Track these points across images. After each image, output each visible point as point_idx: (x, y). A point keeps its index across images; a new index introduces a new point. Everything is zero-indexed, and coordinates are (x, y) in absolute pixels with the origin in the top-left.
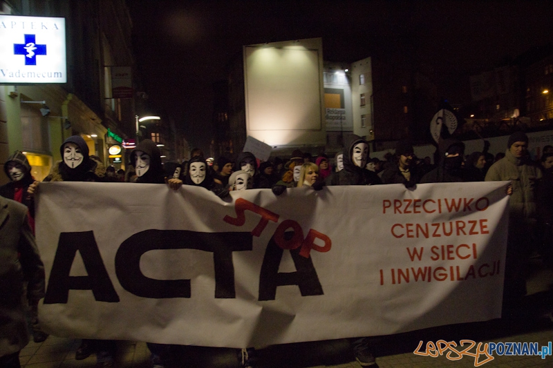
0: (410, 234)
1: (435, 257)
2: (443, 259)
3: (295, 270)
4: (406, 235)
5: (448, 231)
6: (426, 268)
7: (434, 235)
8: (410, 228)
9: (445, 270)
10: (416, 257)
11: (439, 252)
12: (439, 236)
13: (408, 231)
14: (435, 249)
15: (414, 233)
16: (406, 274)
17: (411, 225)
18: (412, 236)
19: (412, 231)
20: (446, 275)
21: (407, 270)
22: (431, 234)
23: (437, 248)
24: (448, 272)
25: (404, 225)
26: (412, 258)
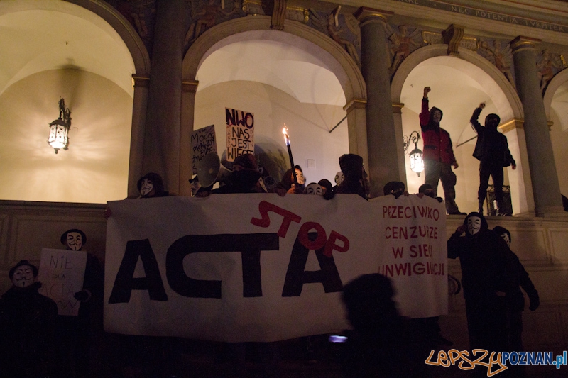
0: (395, 235)
1: (414, 254)
2: (421, 255)
3: (320, 269)
4: (392, 237)
5: (423, 233)
6: (406, 264)
7: (412, 237)
8: (395, 230)
9: (423, 265)
10: (398, 255)
11: (417, 250)
12: (416, 237)
13: (394, 233)
14: (413, 248)
15: (397, 235)
16: (391, 269)
17: (396, 228)
18: (396, 238)
19: (396, 233)
20: (424, 269)
21: (392, 266)
22: (409, 235)
23: (415, 247)
24: (425, 267)
25: (391, 228)
26: (396, 256)
